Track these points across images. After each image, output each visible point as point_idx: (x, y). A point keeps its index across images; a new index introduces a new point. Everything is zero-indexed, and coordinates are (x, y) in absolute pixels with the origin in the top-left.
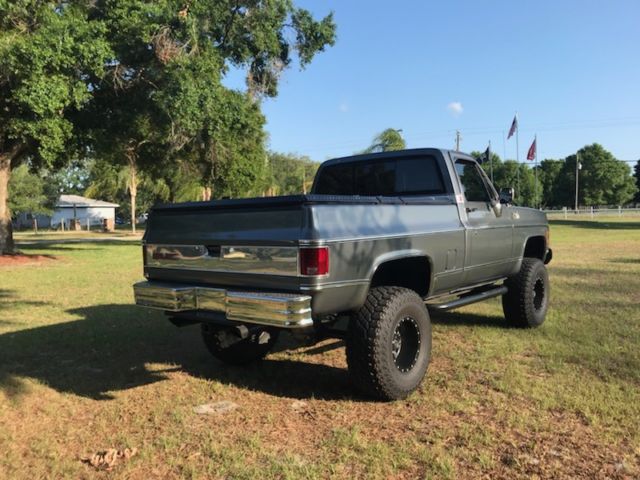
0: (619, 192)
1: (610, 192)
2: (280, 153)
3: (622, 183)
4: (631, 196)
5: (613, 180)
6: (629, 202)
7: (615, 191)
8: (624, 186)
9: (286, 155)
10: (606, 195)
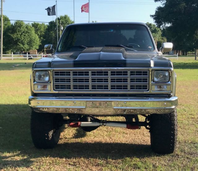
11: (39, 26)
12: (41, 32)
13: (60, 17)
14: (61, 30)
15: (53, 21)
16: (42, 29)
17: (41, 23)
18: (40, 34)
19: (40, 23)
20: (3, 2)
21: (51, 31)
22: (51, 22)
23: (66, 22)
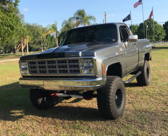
0: (160, 36)
1: (157, 36)
2: (29, 24)
3: (160, 33)
4: (163, 38)
5: (158, 32)
6: (163, 40)
7: (158, 36)
8: (161, 33)
9: (32, 24)
10: (155, 37)
11: (134, 27)
12: (136, 30)
13: (147, 20)
14: (147, 28)
15: (142, 23)
16: (136, 28)
17: (136, 25)
18: (135, 32)
19: (134, 25)
20: (106, 16)
21: (141, 29)
22: (141, 23)
23: (151, 23)
